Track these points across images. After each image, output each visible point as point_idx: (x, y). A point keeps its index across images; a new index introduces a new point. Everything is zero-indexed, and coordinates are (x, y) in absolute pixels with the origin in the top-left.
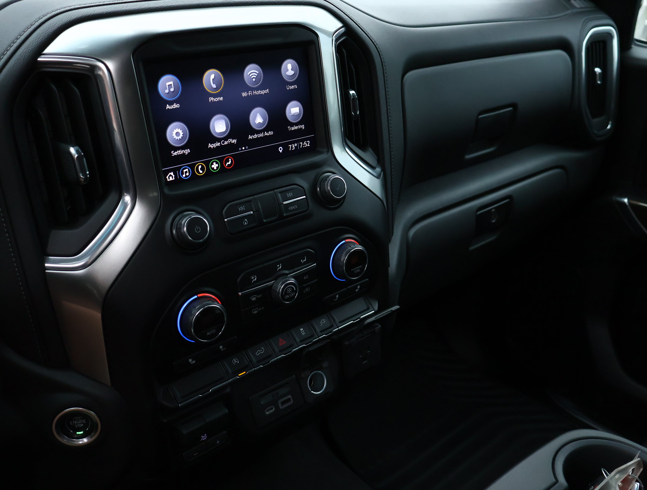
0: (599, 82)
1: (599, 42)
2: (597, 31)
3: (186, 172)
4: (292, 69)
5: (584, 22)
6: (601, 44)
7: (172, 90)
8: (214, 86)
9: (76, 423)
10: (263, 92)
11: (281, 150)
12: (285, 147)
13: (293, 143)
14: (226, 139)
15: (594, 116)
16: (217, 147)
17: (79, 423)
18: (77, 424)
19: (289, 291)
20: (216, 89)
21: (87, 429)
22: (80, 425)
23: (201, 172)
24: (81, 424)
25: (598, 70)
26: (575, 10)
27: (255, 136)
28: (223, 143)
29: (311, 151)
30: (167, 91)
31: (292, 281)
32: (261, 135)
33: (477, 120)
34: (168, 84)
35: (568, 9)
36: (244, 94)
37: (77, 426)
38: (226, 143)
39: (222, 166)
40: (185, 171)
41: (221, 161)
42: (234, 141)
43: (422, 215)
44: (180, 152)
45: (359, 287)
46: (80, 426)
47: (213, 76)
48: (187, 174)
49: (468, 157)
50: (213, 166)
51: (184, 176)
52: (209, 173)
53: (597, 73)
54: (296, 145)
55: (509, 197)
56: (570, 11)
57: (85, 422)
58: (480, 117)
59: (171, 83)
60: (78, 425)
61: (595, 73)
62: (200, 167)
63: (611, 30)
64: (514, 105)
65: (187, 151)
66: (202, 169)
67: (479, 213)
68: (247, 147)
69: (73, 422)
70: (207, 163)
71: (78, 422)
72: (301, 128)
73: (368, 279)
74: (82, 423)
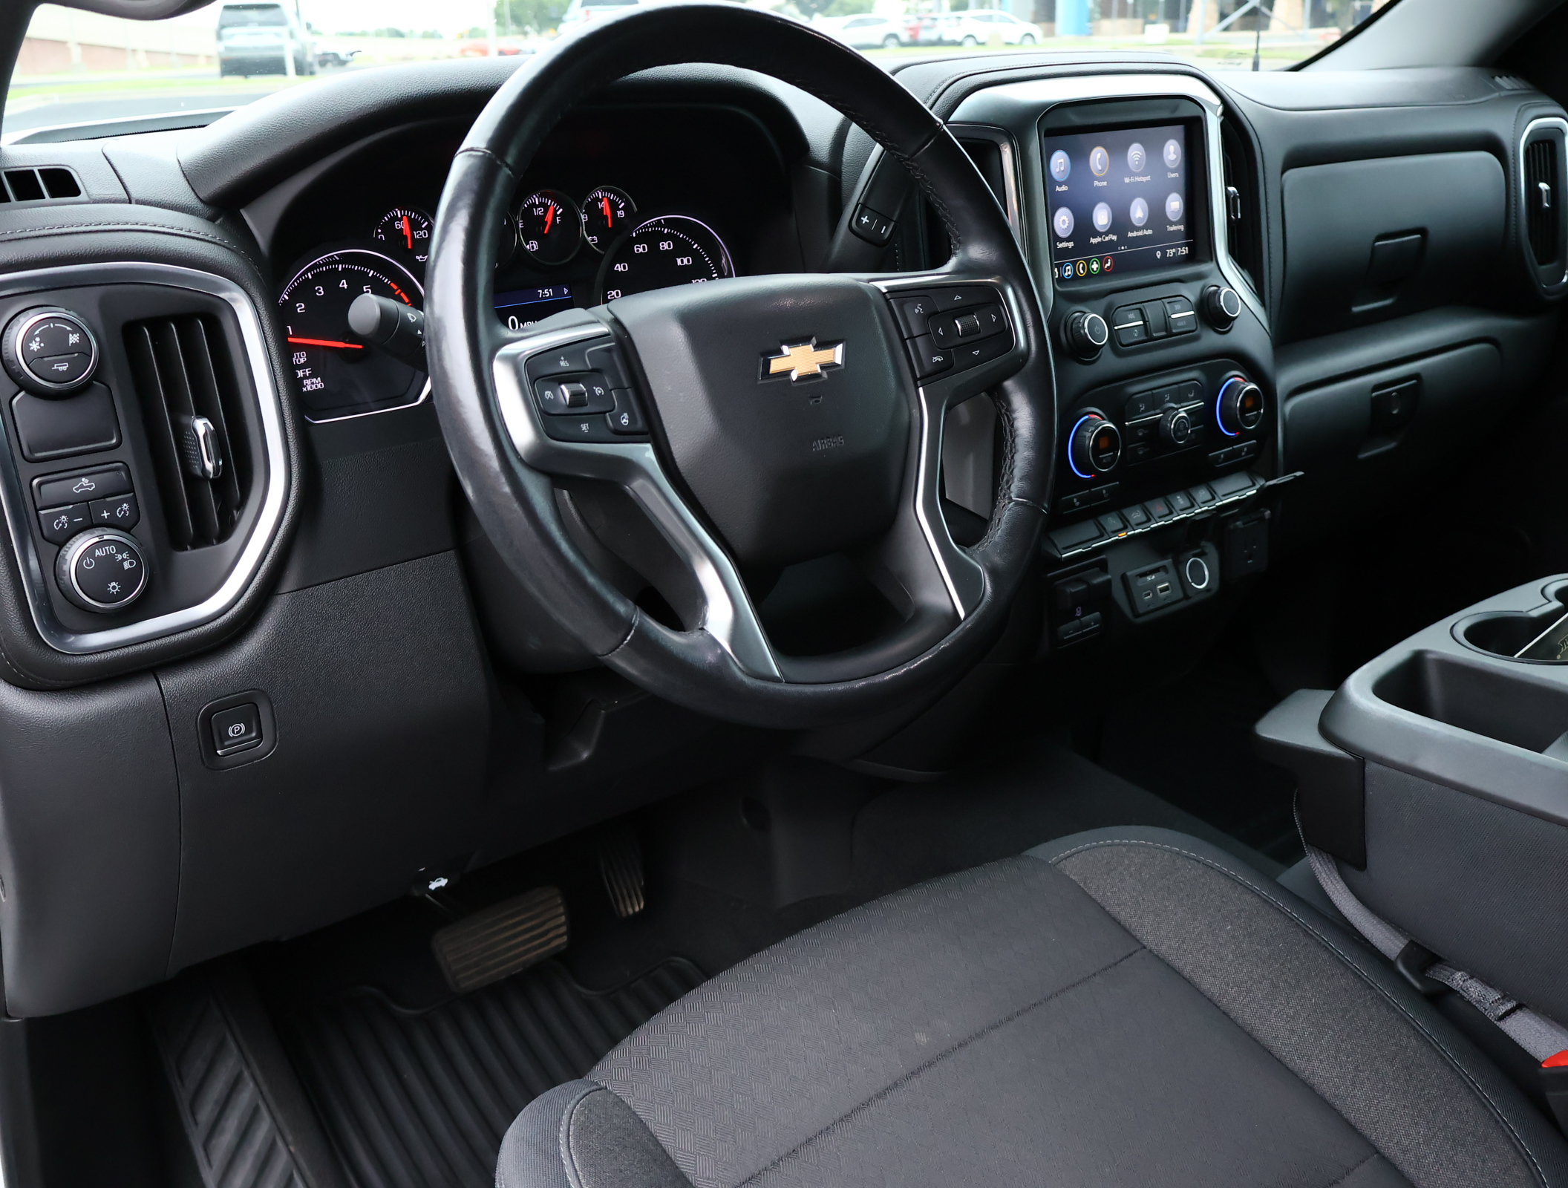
0: (1547, 205)
1: (1544, 142)
2: (1540, 123)
3: (1068, 270)
4: (1174, 153)
5: (1519, 111)
6: (1547, 145)
7: (1062, 169)
8: (1100, 167)
10: (1144, 179)
11: (1159, 254)
12: (1164, 253)
13: (1171, 247)
14: (1107, 234)
15: (1541, 263)
16: (1099, 242)
19: (1182, 426)
20: (1101, 171)
23: (1082, 272)
25: (1543, 186)
26: (1503, 93)
27: (1135, 234)
28: (1104, 238)
29: (1191, 259)
30: (1058, 170)
31: (1183, 414)
32: (1140, 233)
33: (1374, 249)
34: (1059, 161)
35: (1494, 92)
36: (1127, 180)
38: (1107, 239)
39: (1102, 266)
40: (1067, 268)
41: (1102, 261)
42: (1114, 238)
43: (1305, 382)
44: (1064, 245)
45: (1245, 449)
47: (1099, 155)
48: (1070, 273)
49: (1356, 309)
50: (1093, 266)
51: (1066, 274)
52: (1089, 275)
53: (1543, 190)
54: (1174, 250)
55: (1416, 376)
56: (1496, 95)
58: (1377, 244)
59: (1062, 160)
61: (1540, 190)
62: (1081, 265)
63: (1562, 123)
64: (1422, 231)
65: (1071, 244)
66: (1083, 269)
67: (1374, 394)
68: (1126, 247)
70: (1088, 261)
72: (1180, 230)
73: (1255, 441)
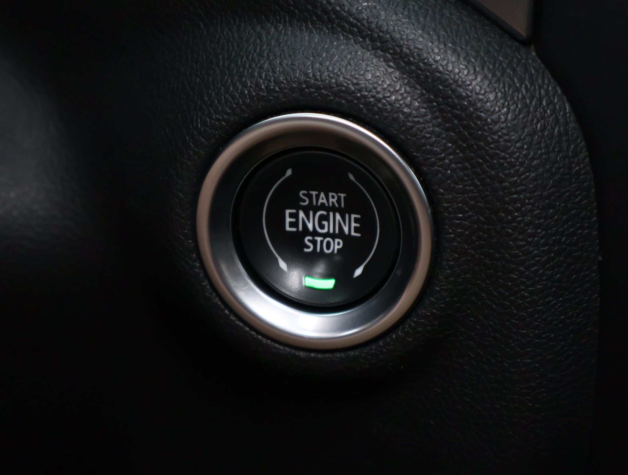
9: (310, 226)
17: (325, 231)
18: (315, 233)
21: (358, 272)
22: (328, 245)
24: (333, 236)
37: (314, 242)
46: (328, 247)
57: (356, 230)
60: (319, 239)
69: (295, 216)
71: (322, 227)
74: (341, 235)
